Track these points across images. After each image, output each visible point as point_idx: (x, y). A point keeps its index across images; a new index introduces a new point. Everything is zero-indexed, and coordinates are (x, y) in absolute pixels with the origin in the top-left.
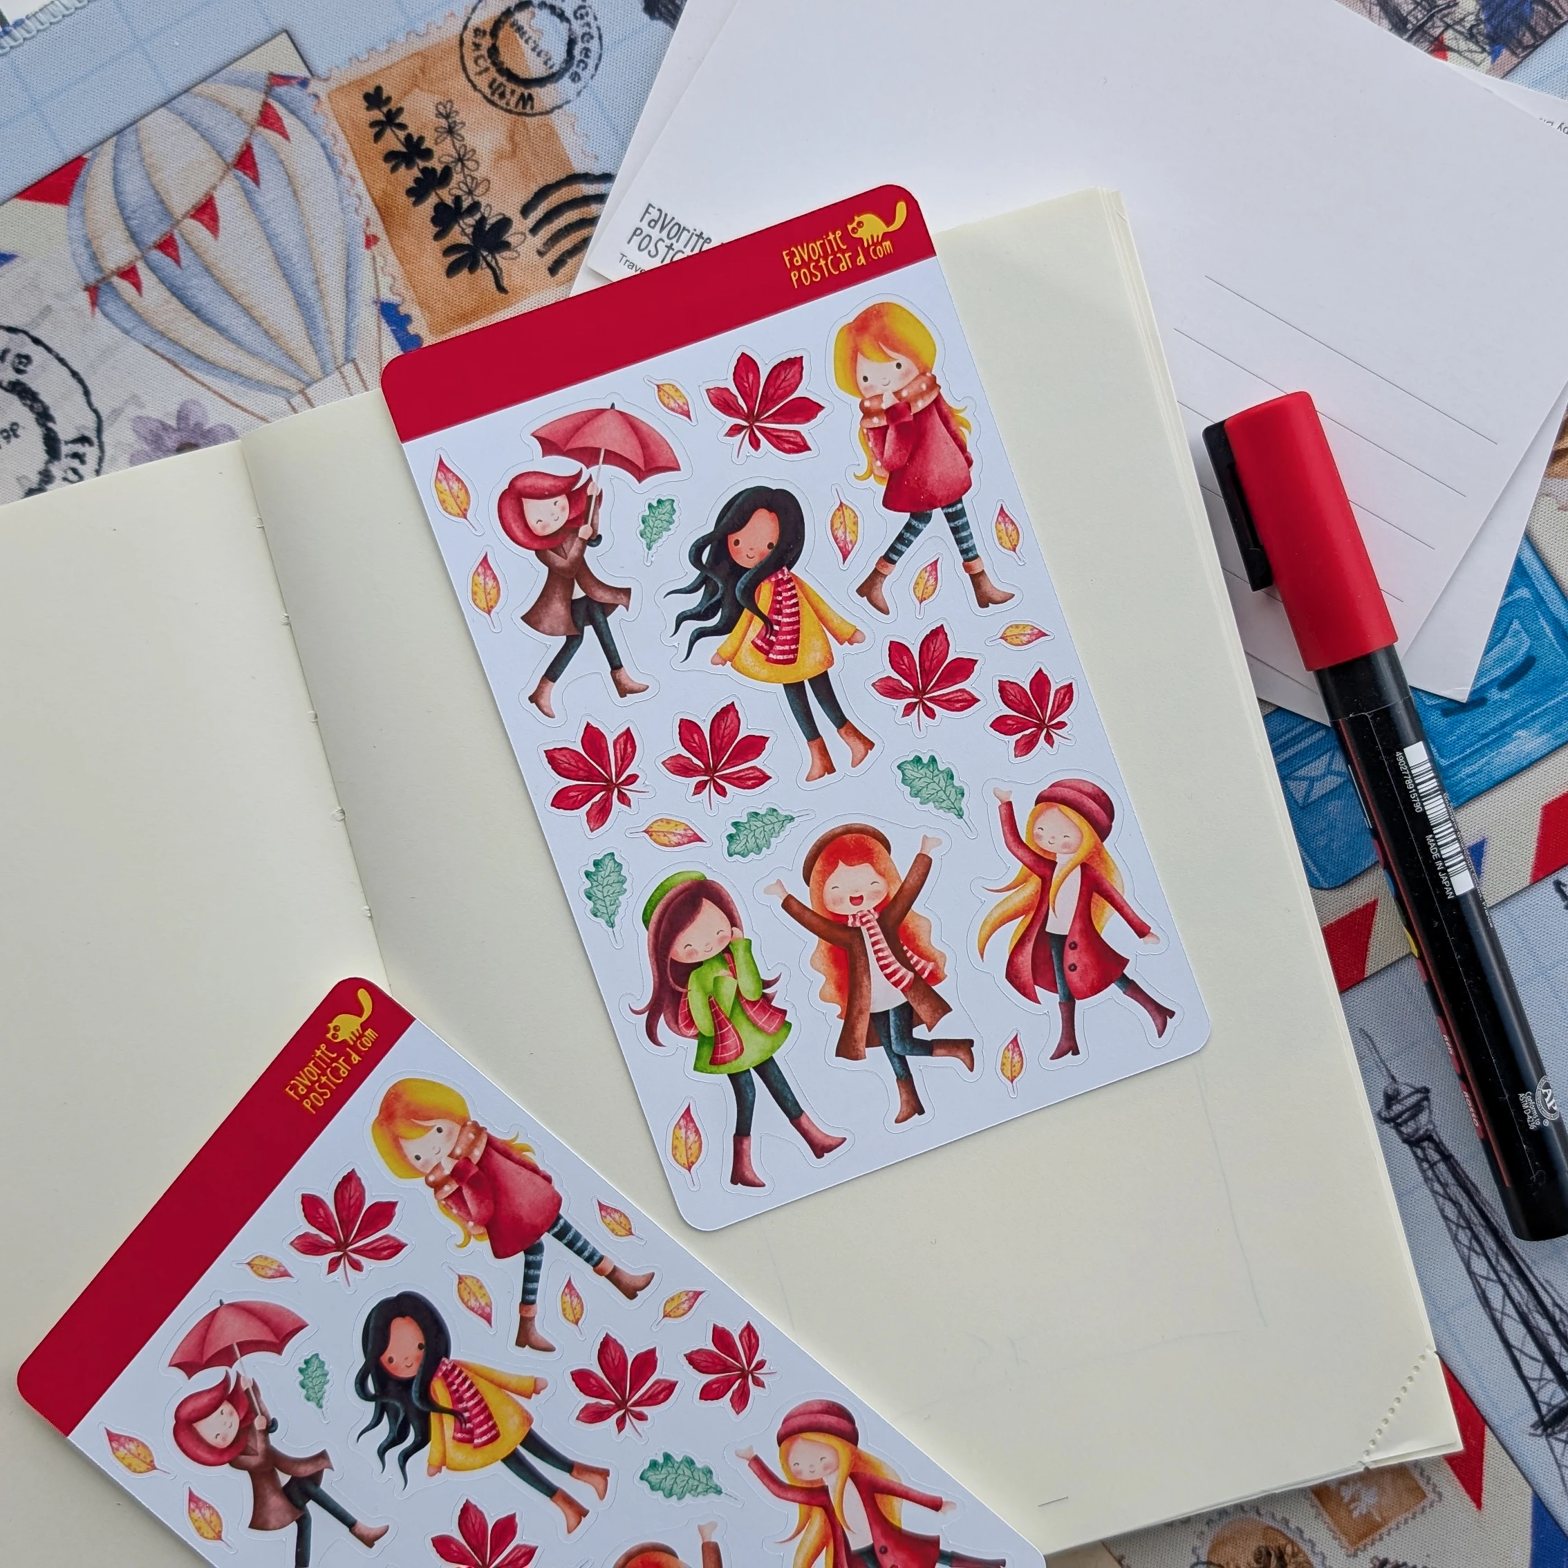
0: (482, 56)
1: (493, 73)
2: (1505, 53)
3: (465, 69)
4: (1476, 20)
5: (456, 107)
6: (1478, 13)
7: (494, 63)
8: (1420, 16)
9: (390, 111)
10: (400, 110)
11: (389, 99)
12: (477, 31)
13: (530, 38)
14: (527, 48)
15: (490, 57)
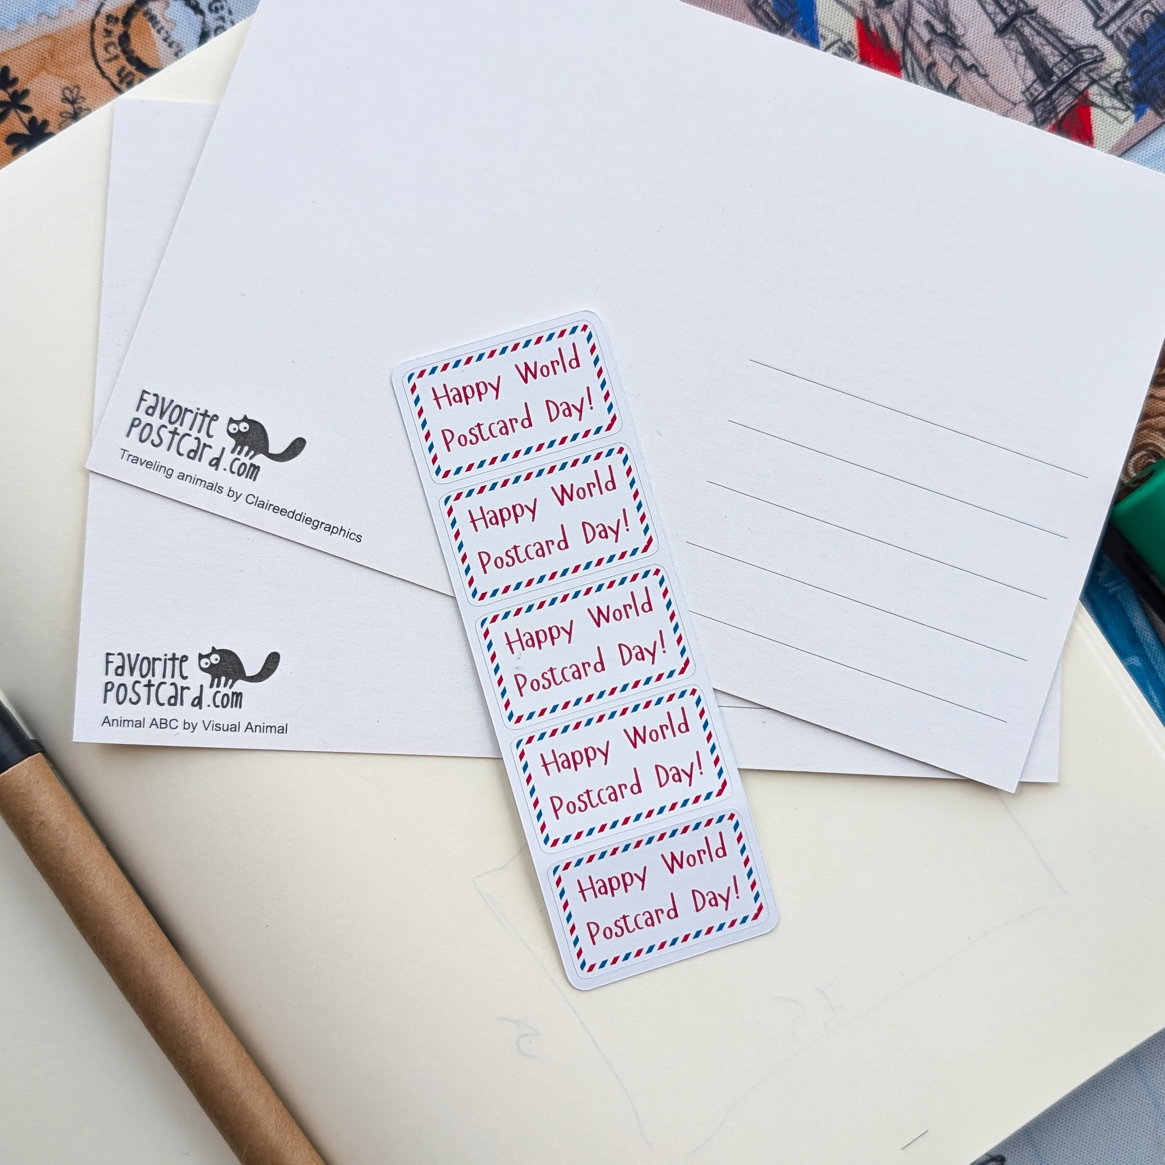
0: (112, 43)
1: (123, 61)
2: (1149, 112)
3: (94, 55)
4: (1122, 77)
5: (82, 93)
6: (1125, 70)
7: (124, 51)
8: (1066, 69)
9: (15, 92)
10: (26, 93)
11: (15, 80)
12: (110, 18)
13: (162, 28)
14: (158, 38)
15: (120, 44)
